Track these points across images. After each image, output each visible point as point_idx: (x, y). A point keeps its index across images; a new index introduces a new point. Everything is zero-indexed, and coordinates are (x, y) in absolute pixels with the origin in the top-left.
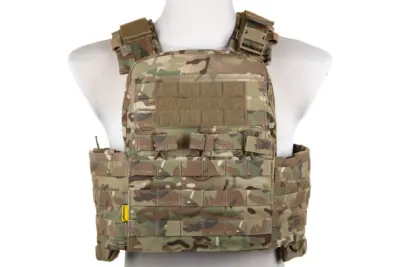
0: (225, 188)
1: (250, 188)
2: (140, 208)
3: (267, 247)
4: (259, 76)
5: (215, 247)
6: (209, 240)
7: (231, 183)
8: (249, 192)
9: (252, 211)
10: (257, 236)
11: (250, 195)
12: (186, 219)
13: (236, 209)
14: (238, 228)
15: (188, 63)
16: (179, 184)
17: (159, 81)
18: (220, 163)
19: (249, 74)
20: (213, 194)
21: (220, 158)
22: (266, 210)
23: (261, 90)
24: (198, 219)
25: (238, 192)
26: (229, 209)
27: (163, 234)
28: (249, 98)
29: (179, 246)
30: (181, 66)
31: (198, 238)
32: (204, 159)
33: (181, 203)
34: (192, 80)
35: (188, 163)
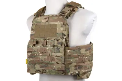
0: (49, 56)
1: (56, 56)
2: (29, 60)
3: (64, 74)
4: (62, 22)
5: (48, 73)
6: (46, 71)
7: (51, 54)
8: (56, 57)
9: (57, 63)
10: (60, 71)
11: (57, 58)
12: (40, 64)
13: (53, 62)
14: (53, 68)
15: (44, 19)
16: (38, 54)
17: (36, 25)
18: (48, 48)
19: (58, 22)
20: (46, 57)
21: (48, 47)
22: (62, 63)
23: (61, 26)
24: (43, 64)
25: (53, 57)
26: (50, 62)
27: (35, 68)
28: (57, 29)
29: (39, 72)
30: (42, 20)
31: (43, 70)
32: (44, 47)
33: (38, 59)
34: (43, 24)
35: (40, 48)
